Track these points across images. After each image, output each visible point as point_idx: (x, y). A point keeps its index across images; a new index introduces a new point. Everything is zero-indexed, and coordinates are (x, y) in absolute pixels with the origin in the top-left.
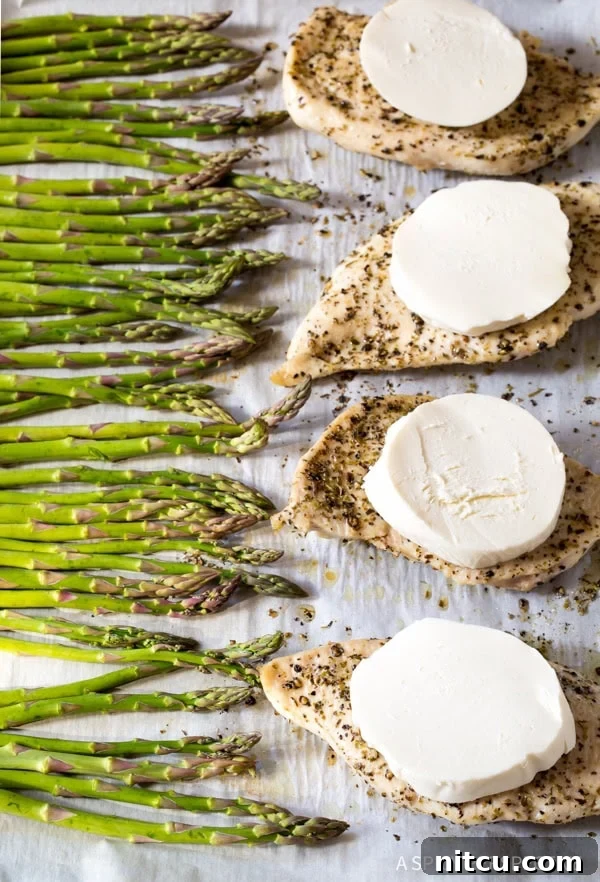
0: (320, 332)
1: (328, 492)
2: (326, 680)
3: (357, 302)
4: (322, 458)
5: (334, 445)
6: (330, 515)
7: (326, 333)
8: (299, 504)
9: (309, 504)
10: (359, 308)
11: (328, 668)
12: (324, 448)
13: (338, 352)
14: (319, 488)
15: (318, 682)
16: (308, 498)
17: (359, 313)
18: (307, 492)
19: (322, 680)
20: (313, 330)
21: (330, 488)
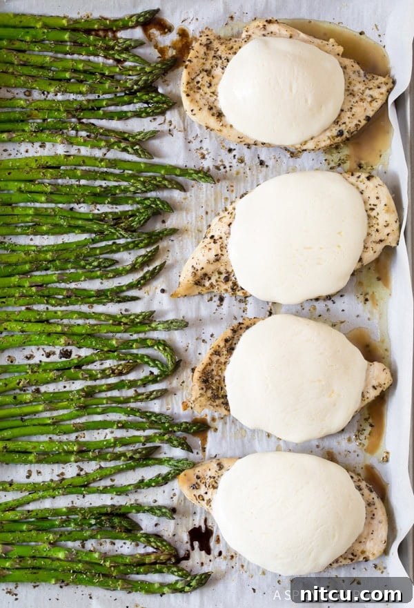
0: (199, 267)
1: (213, 389)
2: (213, 486)
3: (222, 251)
4: (209, 368)
5: (215, 358)
6: (215, 404)
7: (203, 268)
8: (196, 399)
9: (202, 399)
10: (222, 255)
11: (214, 478)
12: (210, 361)
13: (210, 279)
14: (208, 388)
15: (209, 486)
16: (201, 395)
17: (222, 258)
18: (201, 391)
19: (211, 486)
20: (195, 266)
21: (214, 388)
